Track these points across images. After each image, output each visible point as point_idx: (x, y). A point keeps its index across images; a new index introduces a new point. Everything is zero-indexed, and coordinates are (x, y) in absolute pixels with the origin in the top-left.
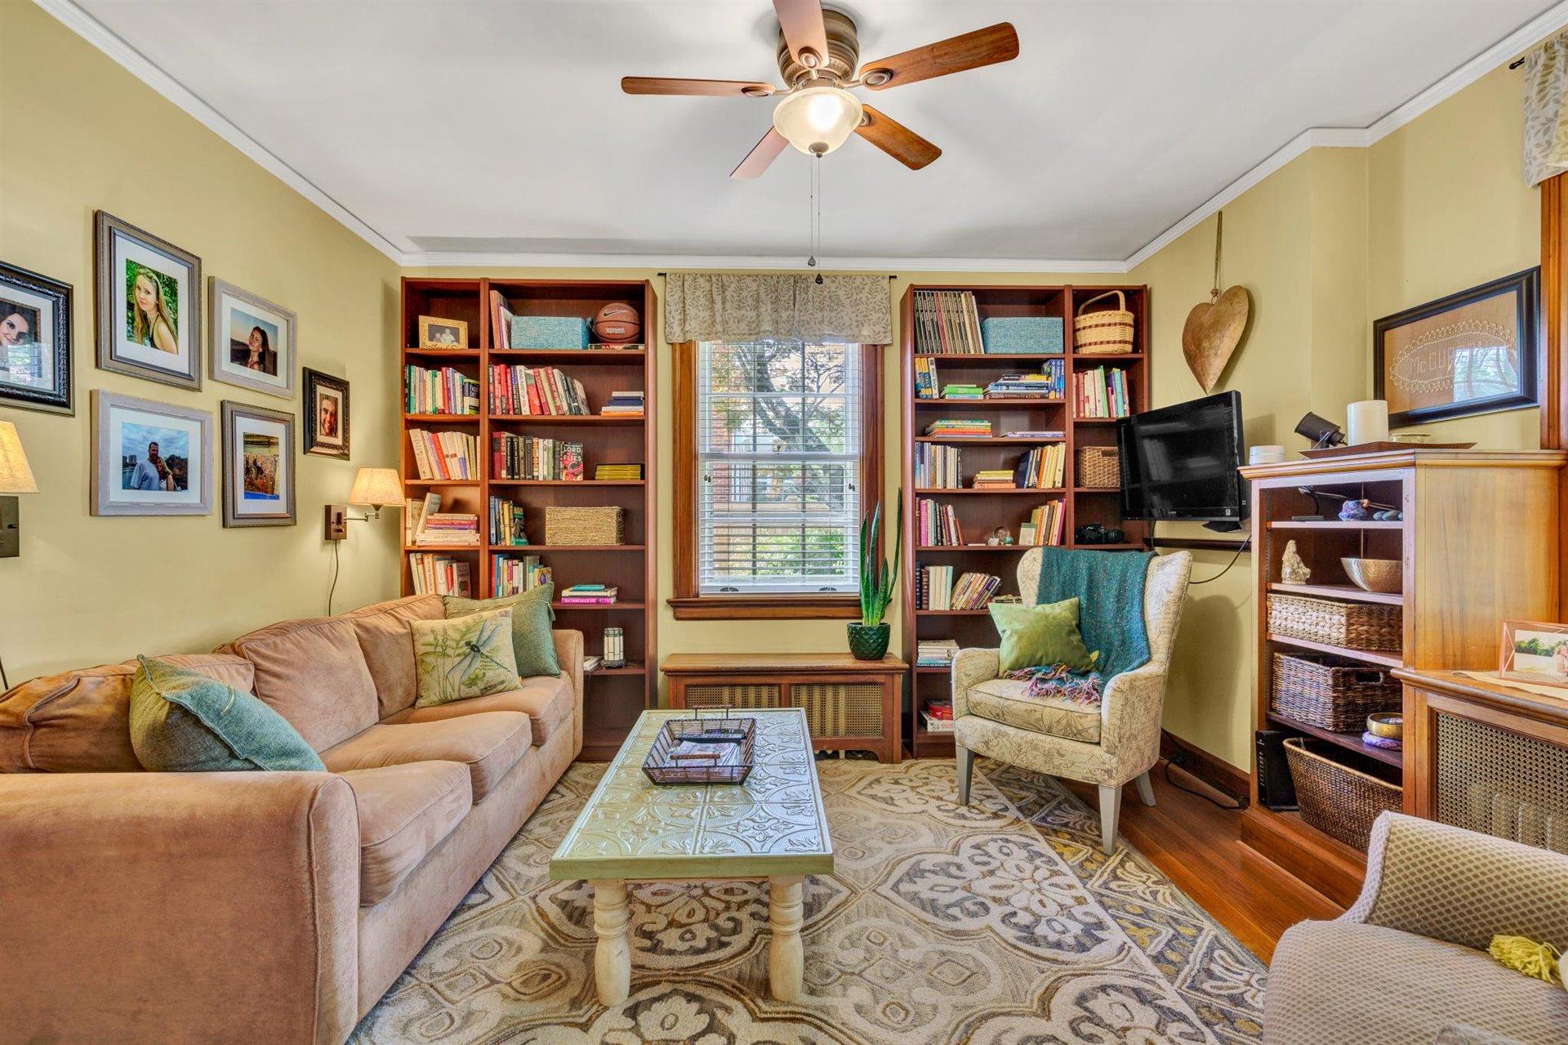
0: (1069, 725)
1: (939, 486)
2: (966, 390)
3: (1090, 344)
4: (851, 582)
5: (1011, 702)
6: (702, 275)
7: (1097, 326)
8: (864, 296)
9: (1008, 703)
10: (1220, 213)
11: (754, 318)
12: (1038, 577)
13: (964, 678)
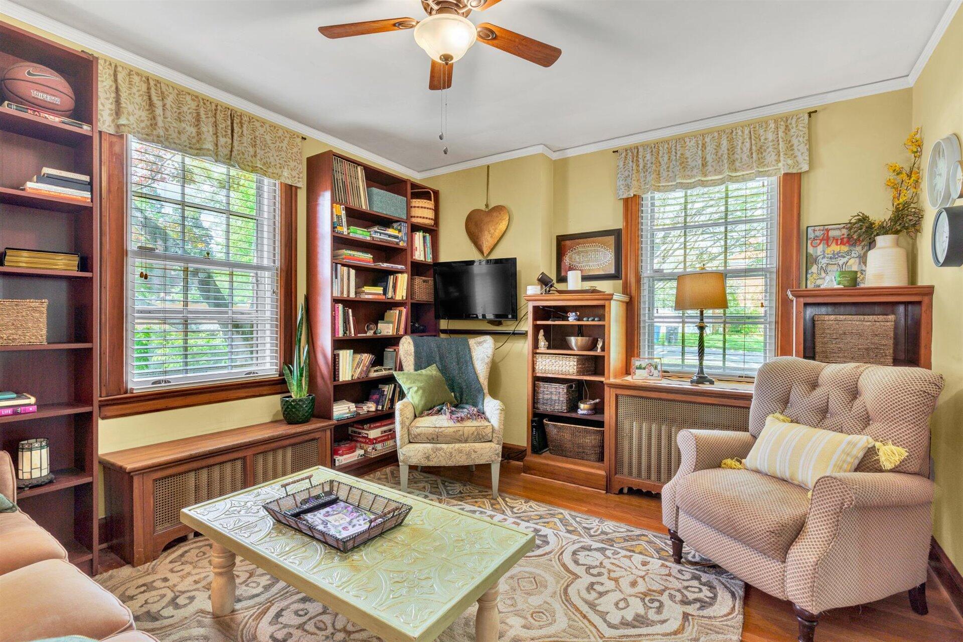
0: (478, 434)
1: (345, 295)
2: (361, 232)
3: (417, 217)
4: (268, 366)
5: (444, 429)
6: (138, 74)
7: (422, 207)
8: (284, 144)
9: (441, 430)
10: (488, 167)
11: (194, 134)
12: (413, 354)
13: (406, 420)
